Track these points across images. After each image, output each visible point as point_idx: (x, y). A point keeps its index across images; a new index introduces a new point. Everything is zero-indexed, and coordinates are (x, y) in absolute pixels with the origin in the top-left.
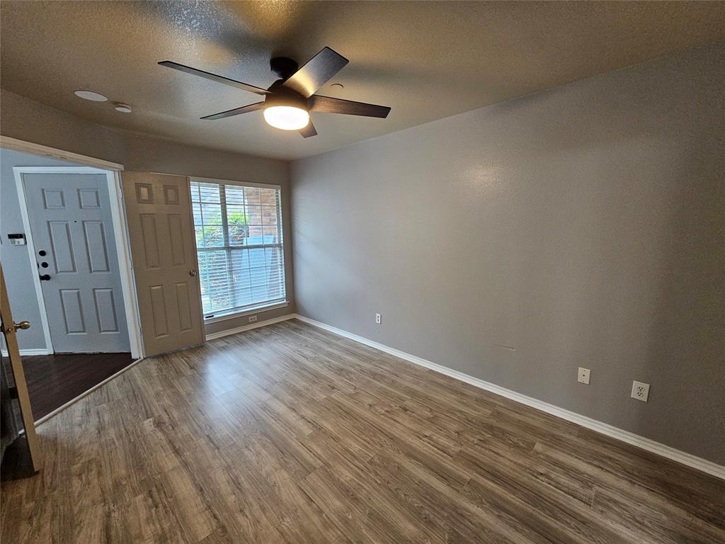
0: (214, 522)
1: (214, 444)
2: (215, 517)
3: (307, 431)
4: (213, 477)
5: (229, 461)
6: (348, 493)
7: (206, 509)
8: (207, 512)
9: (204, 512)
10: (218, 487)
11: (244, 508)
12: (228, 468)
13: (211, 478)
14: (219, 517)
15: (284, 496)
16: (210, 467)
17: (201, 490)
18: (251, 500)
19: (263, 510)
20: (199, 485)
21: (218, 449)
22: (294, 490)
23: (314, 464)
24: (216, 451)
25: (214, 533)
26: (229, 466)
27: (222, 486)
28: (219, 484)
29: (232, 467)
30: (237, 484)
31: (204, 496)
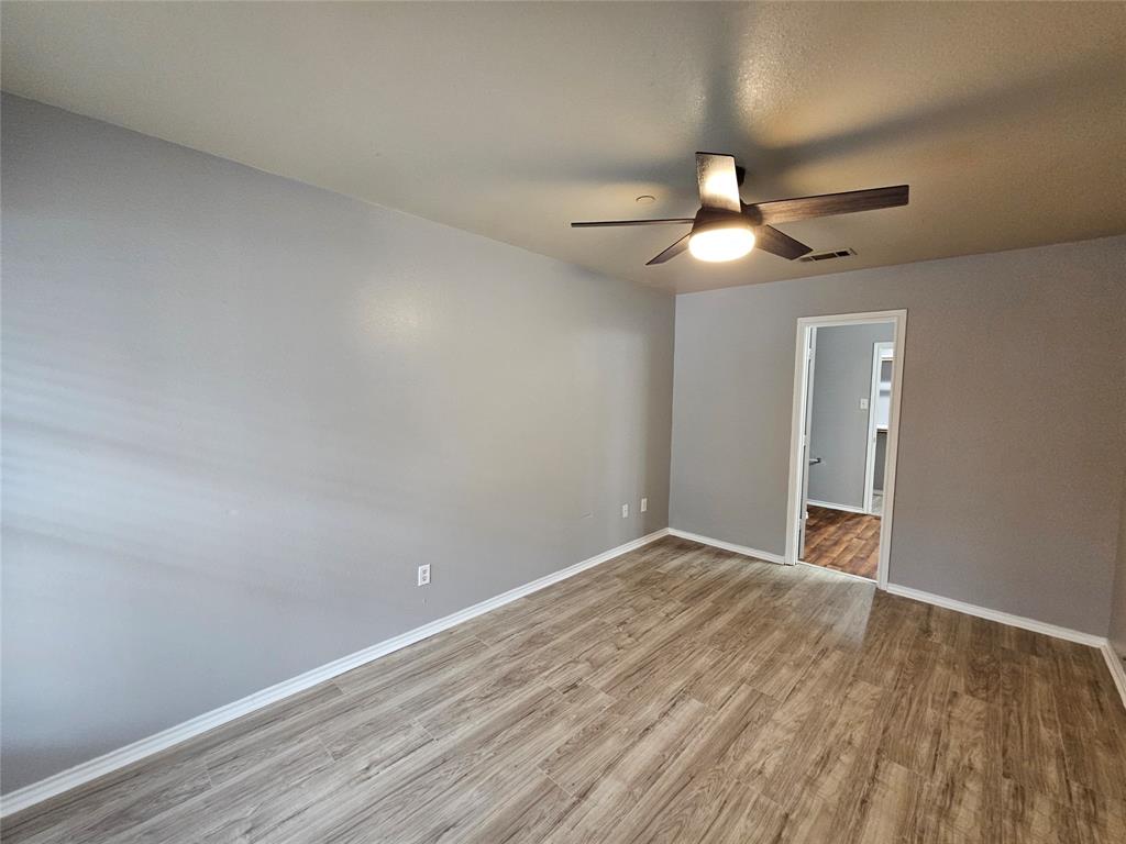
0: (882, 765)
1: (783, 828)
2: (877, 767)
3: (692, 706)
4: (837, 797)
5: (798, 787)
6: (770, 665)
7: (878, 781)
8: (880, 778)
9: (883, 783)
10: (844, 782)
11: (844, 741)
12: (811, 782)
13: (840, 799)
14: (873, 761)
15: (806, 709)
16: (825, 810)
17: (864, 802)
18: (831, 738)
19: (833, 724)
20: (860, 810)
21: (787, 816)
22: (793, 702)
23: (748, 692)
24: (793, 817)
25: (892, 759)
26: (807, 782)
27: (840, 778)
28: (840, 783)
29: (805, 777)
30: (824, 762)
31: (868, 795)
